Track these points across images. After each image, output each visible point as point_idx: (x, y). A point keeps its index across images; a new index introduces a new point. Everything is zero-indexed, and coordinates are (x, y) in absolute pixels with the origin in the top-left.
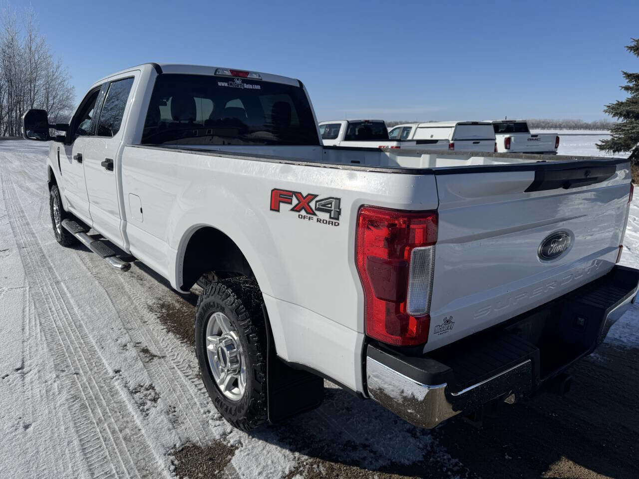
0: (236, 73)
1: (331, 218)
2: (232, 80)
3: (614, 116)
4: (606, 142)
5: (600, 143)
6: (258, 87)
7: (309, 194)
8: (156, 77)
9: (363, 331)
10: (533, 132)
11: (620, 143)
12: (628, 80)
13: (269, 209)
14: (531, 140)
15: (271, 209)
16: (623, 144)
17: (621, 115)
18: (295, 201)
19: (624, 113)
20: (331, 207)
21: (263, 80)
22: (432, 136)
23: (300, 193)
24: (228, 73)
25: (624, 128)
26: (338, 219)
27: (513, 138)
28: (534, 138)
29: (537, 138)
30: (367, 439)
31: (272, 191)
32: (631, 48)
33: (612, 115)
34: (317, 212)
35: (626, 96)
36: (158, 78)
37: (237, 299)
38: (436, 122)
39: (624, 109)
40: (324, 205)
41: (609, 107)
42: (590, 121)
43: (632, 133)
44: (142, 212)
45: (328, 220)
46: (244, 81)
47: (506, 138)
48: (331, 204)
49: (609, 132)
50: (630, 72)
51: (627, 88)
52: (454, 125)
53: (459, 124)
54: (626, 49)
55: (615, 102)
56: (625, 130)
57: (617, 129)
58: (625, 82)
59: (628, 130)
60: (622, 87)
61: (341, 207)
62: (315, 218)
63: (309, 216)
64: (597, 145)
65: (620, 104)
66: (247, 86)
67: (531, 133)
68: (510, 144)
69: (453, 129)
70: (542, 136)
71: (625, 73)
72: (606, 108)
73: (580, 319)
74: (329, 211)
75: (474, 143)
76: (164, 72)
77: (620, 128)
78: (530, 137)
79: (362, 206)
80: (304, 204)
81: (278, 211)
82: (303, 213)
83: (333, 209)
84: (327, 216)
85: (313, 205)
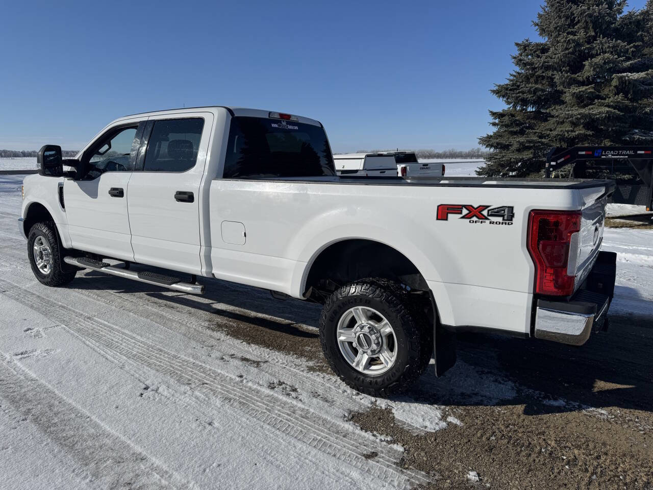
0: (283, 116)
1: (504, 220)
2: (280, 122)
3: (487, 146)
4: (482, 168)
5: (478, 170)
6: (296, 128)
7: (480, 206)
8: (231, 119)
9: (532, 292)
10: (421, 161)
11: (494, 170)
12: (493, 118)
13: (436, 218)
14: (423, 168)
15: (438, 219)
16: (497, 170)
17: (491, 146)
18: (465, 212)
19: (495, 144)
20: (504, 213)
21: (299, 122)
22: (343, 168)
23: (471, 206)
24: (277, 116)
25: (496, 157)
26: (511, 220)
27: (408, 168)
28: (425, 167)
29: (427, 167)
30: (473, 390)
31: (438, 206)
32: (494, 91)
33: (485, 146)
34: (489, 218)
35: (492, 130)
36: (232, 119)
37: (384, 292)
38: (341, 154)
39: (494, 141)
40: (497, 212)
41: (481, 139)
42: (441, 151)
43: (502, 161)
44: (245, 236)
45: (501, 221)
46: (289, 123)
47: (402, 168)
48: (504, 211)
49: (482, 160)
50: (495, 111)
51: (494, 124)
52: (364, 157)
53: (368, 156)
54: (490, 92)
55: (486, 136)
56: (497, 158)
57: (490, 157)
58: (491, 119)
59: (500, 159)
60: (491, 123)
61: (514, 211)
62: (488, 222)
63: (481, 220)
64: (476, 171)
65: (489, 137)
66: (290, 127)
67: (419, 162)
68: (406, 172)
69: (363, 160)
70: (431, 165)
71: (491, 112)
72: (478, 141)
73: (599, 284)
74: (503, 216)
75: (381, 172)
76: (236, 115)
77: (493, 157)
78: (422, 166)
79: (532, 210)
80: (475, 213)
81: (446, 219)
82: (475, 219)
83: (506, 214)
84: (500, 219)
85: (485, 213)
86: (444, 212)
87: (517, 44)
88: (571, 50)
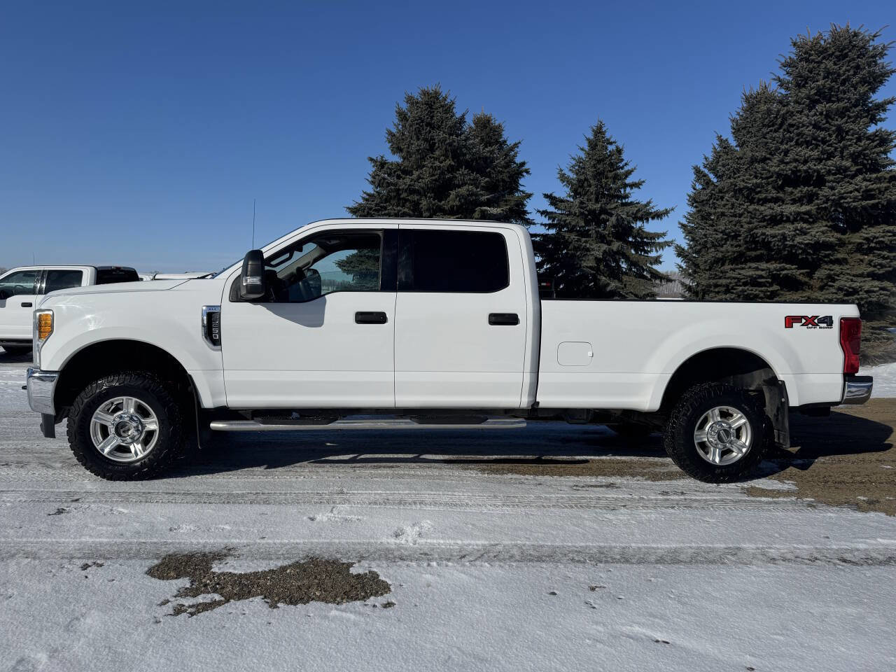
1: (827, 325)
7: (812, 316)
9: (843, 373)
15: (786, 327)
18: (804, 321)
23: (807, 317)
26: (831, 325)
31: (786, 317)
34: (819, 324)
40: (823, 320)
48: (827, 319)
61: (833, 319)
62: (818, 327)
63: (814, 327)
74: (826, 323)
79: (842, 319)
80: (810, 322)
81: (792, 327)
82: (810, 326)
83: (828, 321)
84: (825, 325)
85: (816, 321)
86: (790, 321)
87: (371, 159)
88: (437, 177)
